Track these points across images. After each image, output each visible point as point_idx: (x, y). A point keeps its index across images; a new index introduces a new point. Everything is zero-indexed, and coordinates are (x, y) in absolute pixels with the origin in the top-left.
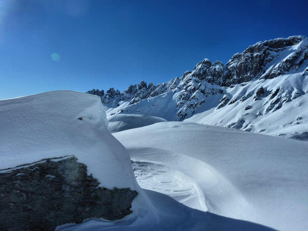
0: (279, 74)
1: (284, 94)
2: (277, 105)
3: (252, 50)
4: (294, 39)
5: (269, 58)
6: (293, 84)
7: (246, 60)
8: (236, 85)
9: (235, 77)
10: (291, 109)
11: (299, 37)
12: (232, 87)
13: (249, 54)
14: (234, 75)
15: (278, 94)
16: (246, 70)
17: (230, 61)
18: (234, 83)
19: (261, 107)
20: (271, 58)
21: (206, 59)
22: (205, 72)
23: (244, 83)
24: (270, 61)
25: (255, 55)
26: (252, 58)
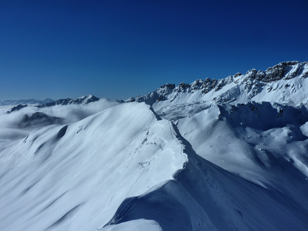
0: (292, 78)
1: (296, 87)
2: (294, 91)
3: (278, 67)
4: (295, 62)
5: (285, 70)
6: (298, 83)
7: (276, 71)
8: (272, 82)
9: (271, 78)
10: (300, 92)
11: (297, 62)
12: (270, 83)
13: (277, 68)
14: (270, 77)
15: (294, 86)
16: (277, 75)
17: (267, 70)
18: (271, 81)
19: (289, 92)
20: (286, 70)
21: (254, 69)
22: (255, 76)
23: (276, 81)
24: (286, 71)
25: (280, 69)
26: (278, 70)
